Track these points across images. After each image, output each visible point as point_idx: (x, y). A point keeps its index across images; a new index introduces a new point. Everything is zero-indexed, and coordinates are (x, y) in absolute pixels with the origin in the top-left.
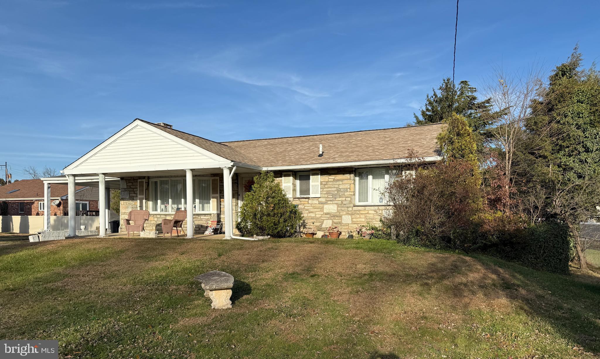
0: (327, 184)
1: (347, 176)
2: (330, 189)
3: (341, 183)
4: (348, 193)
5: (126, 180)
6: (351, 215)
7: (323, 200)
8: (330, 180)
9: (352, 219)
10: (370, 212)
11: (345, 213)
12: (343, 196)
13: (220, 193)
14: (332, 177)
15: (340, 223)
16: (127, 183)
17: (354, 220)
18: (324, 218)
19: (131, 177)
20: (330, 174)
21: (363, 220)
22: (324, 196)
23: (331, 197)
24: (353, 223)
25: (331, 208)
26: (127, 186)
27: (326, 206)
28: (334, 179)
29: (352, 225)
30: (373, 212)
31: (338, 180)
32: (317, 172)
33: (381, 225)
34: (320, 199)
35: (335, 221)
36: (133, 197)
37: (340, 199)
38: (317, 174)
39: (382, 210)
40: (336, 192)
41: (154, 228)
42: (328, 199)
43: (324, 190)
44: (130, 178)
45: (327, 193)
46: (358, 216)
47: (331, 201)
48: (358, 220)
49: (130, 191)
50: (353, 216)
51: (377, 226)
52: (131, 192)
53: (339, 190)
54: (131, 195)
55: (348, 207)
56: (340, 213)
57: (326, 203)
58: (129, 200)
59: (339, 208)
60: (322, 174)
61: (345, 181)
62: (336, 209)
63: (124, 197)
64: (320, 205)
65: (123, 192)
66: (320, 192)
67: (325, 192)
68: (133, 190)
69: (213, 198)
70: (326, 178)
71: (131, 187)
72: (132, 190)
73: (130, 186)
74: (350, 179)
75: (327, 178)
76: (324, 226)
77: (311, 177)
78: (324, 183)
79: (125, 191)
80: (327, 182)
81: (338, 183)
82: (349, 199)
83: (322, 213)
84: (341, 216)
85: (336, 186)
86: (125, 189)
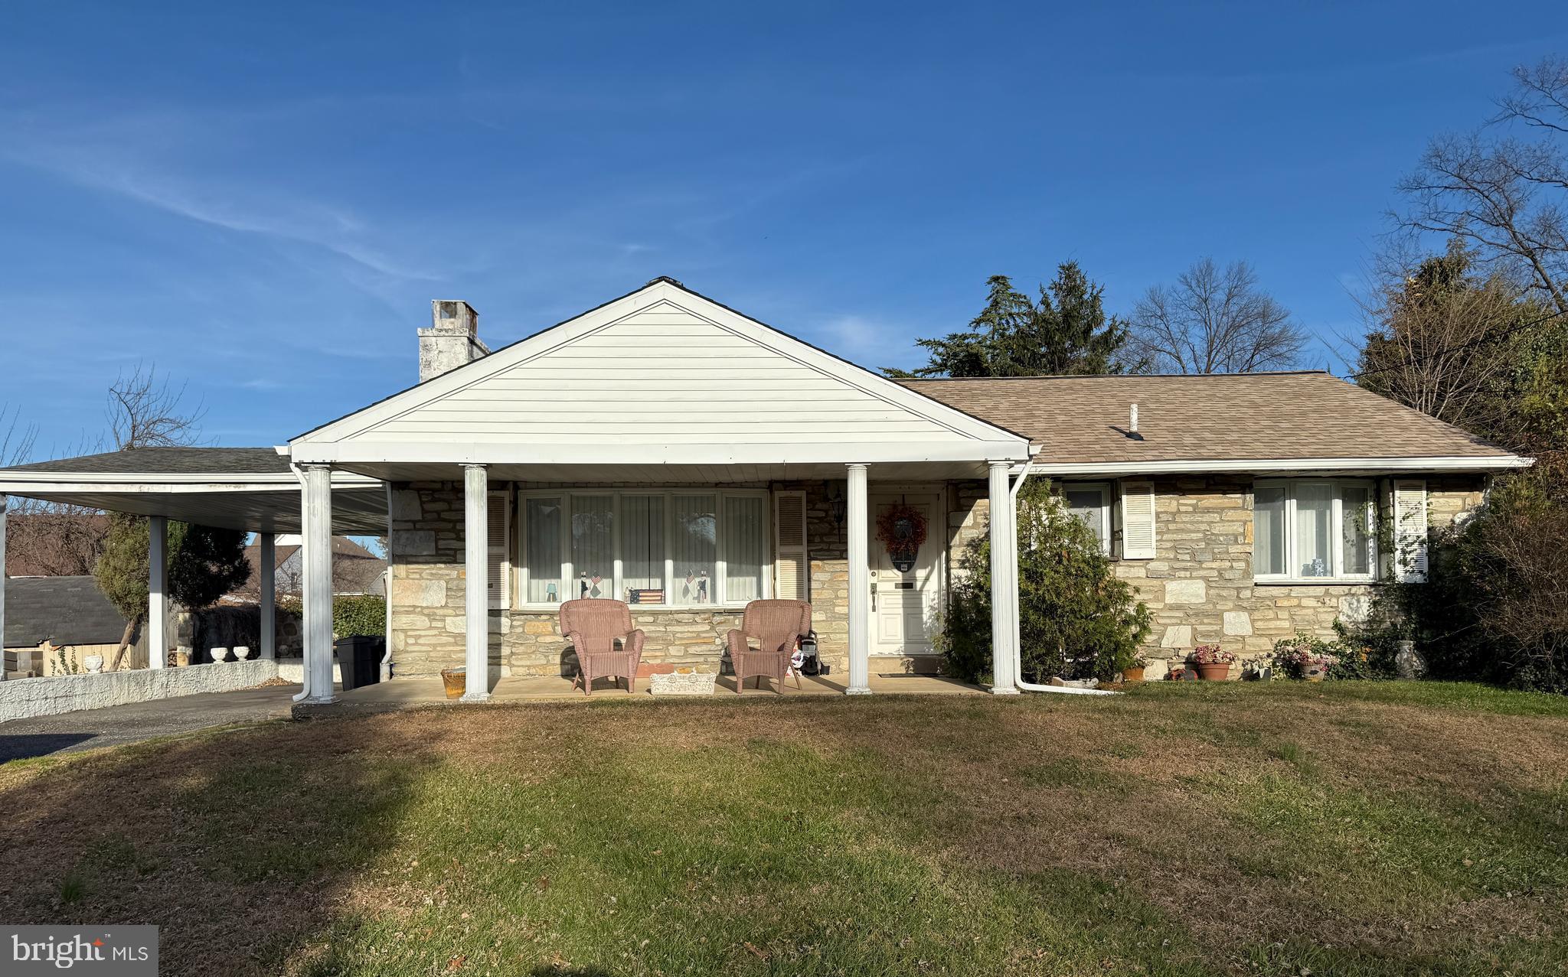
0: (1174, 521)
1: (1236, 498)
2: (1185, 536)
3: (1217, 517)
4: (1239, 548)
5: (418, 490)
6: (1251, 610)
7: (1163, 567)
8: (1183, 509)
9: (1253, 621)
10: (1305, 602)
11: (1230, 605)
12: (1225, 556)
13: (809, 541)
14: (1190, 500)
15: (1219, 634)
16: (422, 503)
17: (1259, 624)
18: (1168, 621)
19: (443, 482)
20: (1183, 492)
21: (1286, 624)
22: (1164, 554)
23: (1187, 557)
24: (1257, 633)
25: (1189, 591)
26: (424, 511)
27: (1171, 586)
28: (1195, 506)
29: (1254, 640)
30: (1312, 603)
31: (1208, 510)
32: (1146, 484)
33: (1336, 638)
34: (1152, 565)
35: (1200, 628)
36: (452, 552)
37: (1215, 565)
38: (1146, 491)
39: (1338, 597)
40: (1202, 545)
41: (558, 659)
42: (1177, 565)
43: (1165, 537)
44: (439, 486)
45: (1175, 548)
46: (1271, 614)
47: (1185, 569)
48: (1272, 624)
49: (437, 531)
50: (1257, 615)
51: (1326, 641)
52: (441, 535)
53: (1210, 539)
54: (442, 544)
55: (1238, 589)
56: (1215, 604)
57: (1171, 576)
58: (435, 563)
59: (1212, 592)
60: (1159, 491)
61: (1231, 515)
62: (1203, 592)
63: (409, 550)
64: (1155, 582)
65: (404, 535)
66: (1154, 544)
67: (1169, 545)
68: (454, 527)
69: (784, 557)
70: (1171, 502)
71: (444, 515)
72: (451, 525)
73: (438, 513)
74: (1243, 508)
75: (1174, 503)
76: (1165, 643)
77: (1124, 498)
78: (1164, 517)
79: (415, 529)
80: (1174, 514)
81: (1207, 517)
82: (1242, 565)
83: (1161, 606)
84: (1219, 616)
85: (1203, 527)
86: (414, 522)
